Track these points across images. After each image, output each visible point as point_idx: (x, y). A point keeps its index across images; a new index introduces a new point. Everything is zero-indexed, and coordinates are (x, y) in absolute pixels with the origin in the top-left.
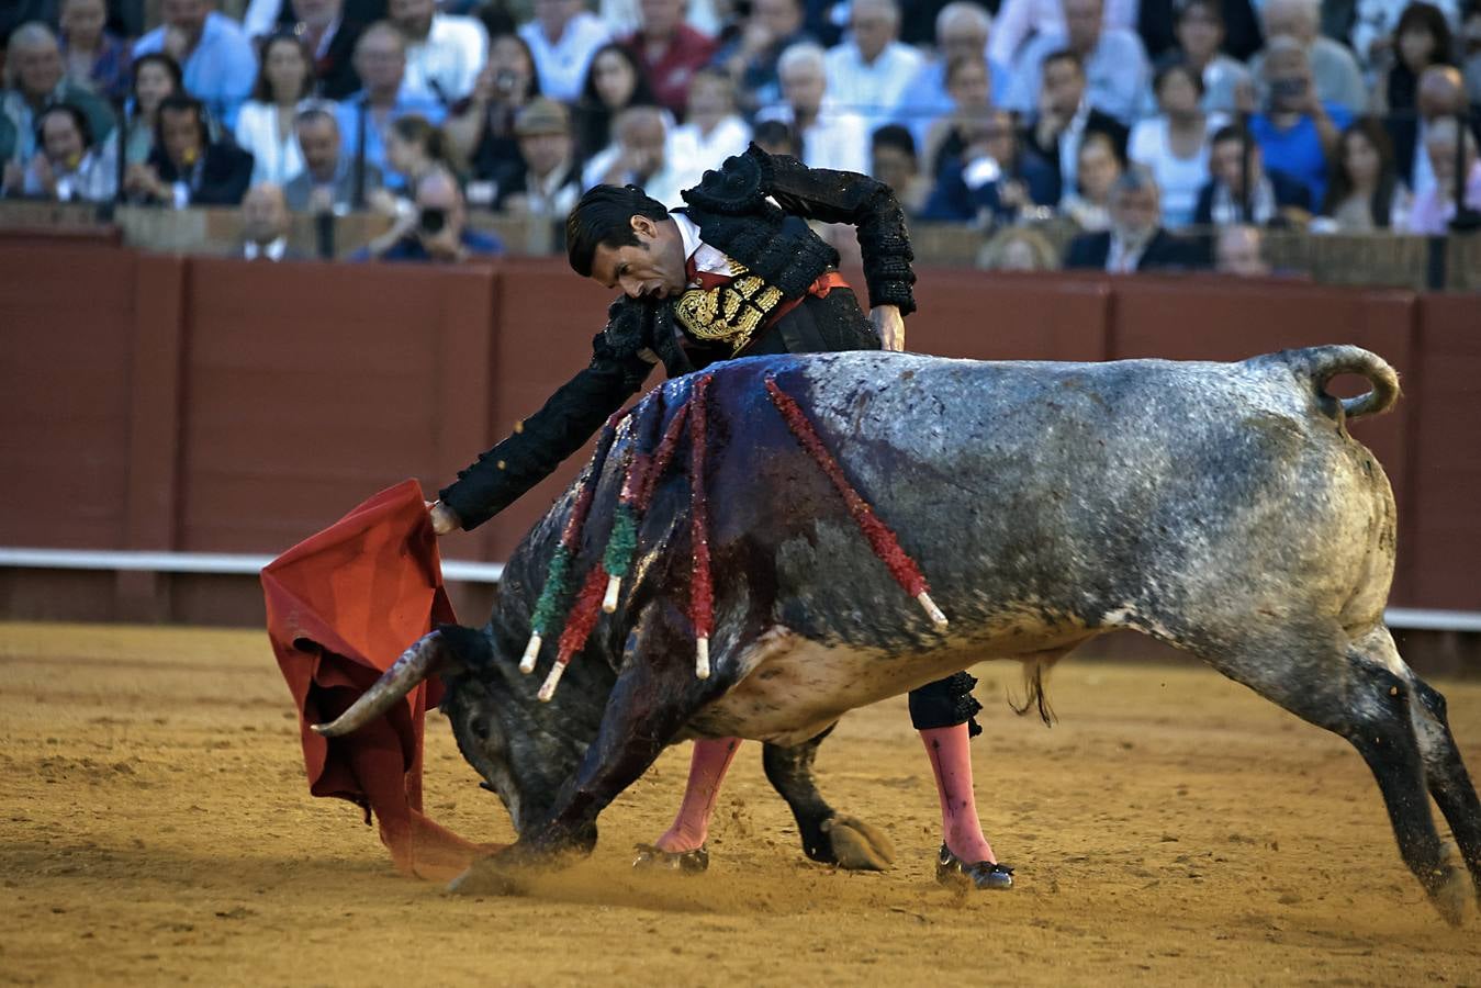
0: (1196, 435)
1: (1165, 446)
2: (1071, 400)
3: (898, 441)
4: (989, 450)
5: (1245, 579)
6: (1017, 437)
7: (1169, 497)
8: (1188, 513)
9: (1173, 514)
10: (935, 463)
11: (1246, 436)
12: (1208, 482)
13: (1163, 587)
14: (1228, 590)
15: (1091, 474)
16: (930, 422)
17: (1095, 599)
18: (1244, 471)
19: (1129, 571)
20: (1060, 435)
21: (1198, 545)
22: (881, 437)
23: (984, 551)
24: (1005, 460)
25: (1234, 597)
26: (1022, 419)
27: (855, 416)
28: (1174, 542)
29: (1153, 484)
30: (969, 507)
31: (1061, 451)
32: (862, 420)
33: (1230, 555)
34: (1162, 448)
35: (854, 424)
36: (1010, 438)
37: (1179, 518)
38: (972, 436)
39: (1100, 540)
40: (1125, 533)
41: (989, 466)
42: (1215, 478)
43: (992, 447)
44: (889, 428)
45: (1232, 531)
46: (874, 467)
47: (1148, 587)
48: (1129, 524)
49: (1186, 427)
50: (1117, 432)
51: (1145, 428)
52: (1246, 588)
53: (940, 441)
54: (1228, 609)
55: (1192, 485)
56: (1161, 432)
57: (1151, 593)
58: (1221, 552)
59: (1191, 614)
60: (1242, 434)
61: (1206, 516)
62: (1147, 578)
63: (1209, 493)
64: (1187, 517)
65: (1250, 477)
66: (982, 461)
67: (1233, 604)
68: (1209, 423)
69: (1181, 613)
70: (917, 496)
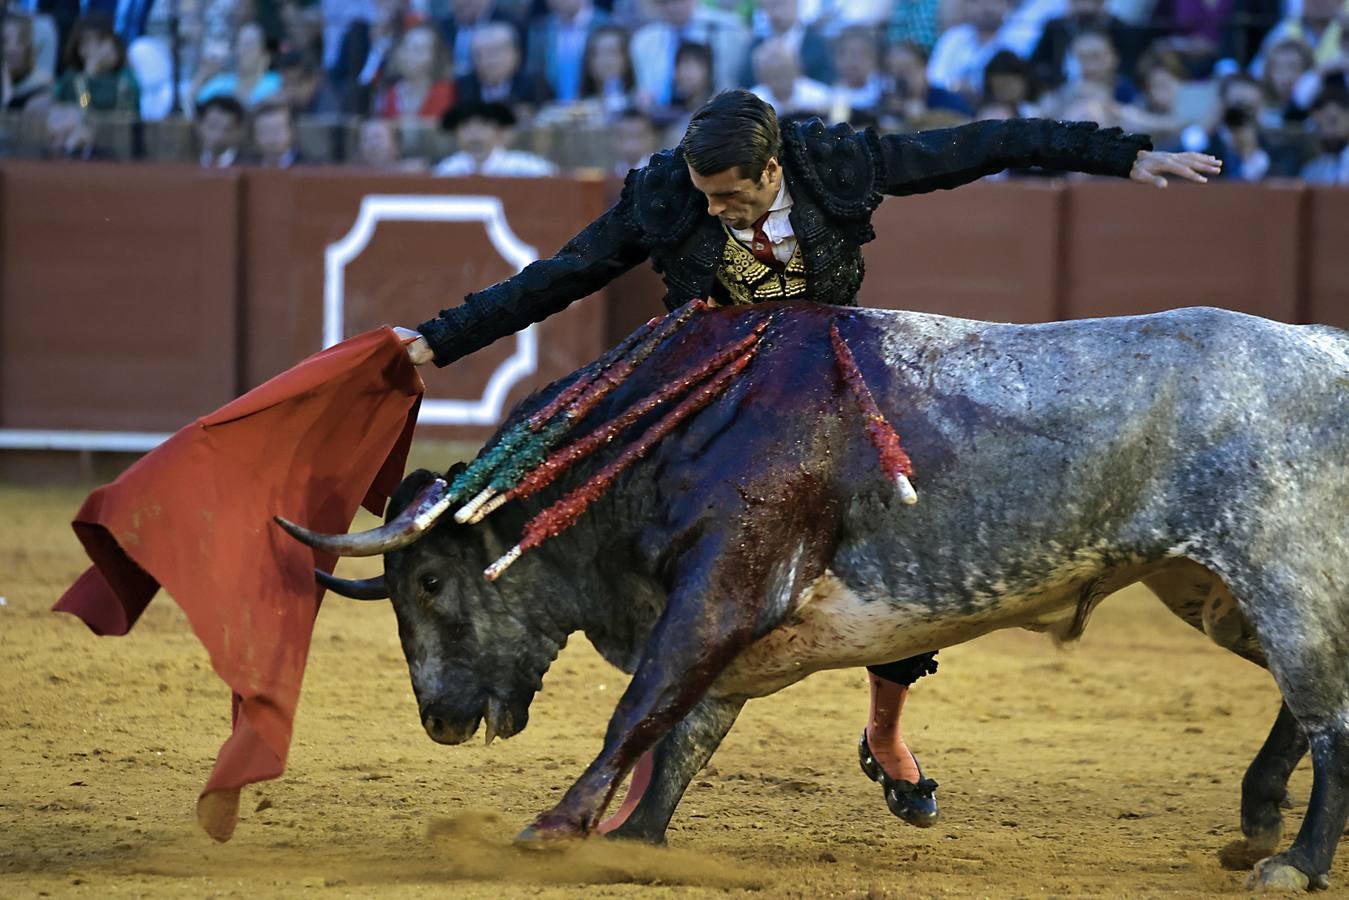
0: (1291, 380)
1: (1262, 385)
2: (1158, 347)
3: (978, 396)
4: (1080, 403)
5: (1321, 535)
6: (1107, 390)
7: (1263, 434)
8: (1282, 455)
9: (1266, 452)
10: (1021, 416)
11: (1337, 395)
12: (1303, 429)
13: (1238, 519)
14: (1304, 540)
15: (1181, 412)
16: (1011, 379)
17: (1161, 536)
18: (1339, 428)
19: (1205, 505)
20: (1150, 381)
21: (1288, 488)
22: (958, 392)
23: (1073, 499)
24: (1097, 411)
25: (1306, 547)
26: (1109, 373)
27: (928, 369)
28: (1265, 479)
29: (1247, 418)
30: (1061, 456)
31: (1153, 396)
32: (935, 375)
33: (1316, 506)
34: (1258, 387)
35: (928, 378)
36: (1100, 392)
37: (1272, 457)
38: (1059, 392)
39: (1184, 475)
40: (1210, 464)
41: (1080, 417)
42: (1310, 428)
43: (1082, 400)
44: (965, 385)
45: (1322, 484)
46: (954, 420)
47: (1222, 519)
48: (1218, 456)
49: (1281, 371)
50: (1212, 367)
51: (1241, 363)
52: (1320, 544)
53: (1025, 396)
54: (1296, 557)
55: (1287, 429)
56: (1257, 371)
57: (1224, 525)
58: (1309, 501)
59: (1259, 551)
60: (1334, 391)
61: (1300, 462)
62: (1223, 511)
63: (1304, 441)
64: (1280, 459)
65: (1343, 435)
66: (1074, 412)
67: (1303, 554)
68: (1304, 372)
69: (1246, 548)
70: (1003, 448)
